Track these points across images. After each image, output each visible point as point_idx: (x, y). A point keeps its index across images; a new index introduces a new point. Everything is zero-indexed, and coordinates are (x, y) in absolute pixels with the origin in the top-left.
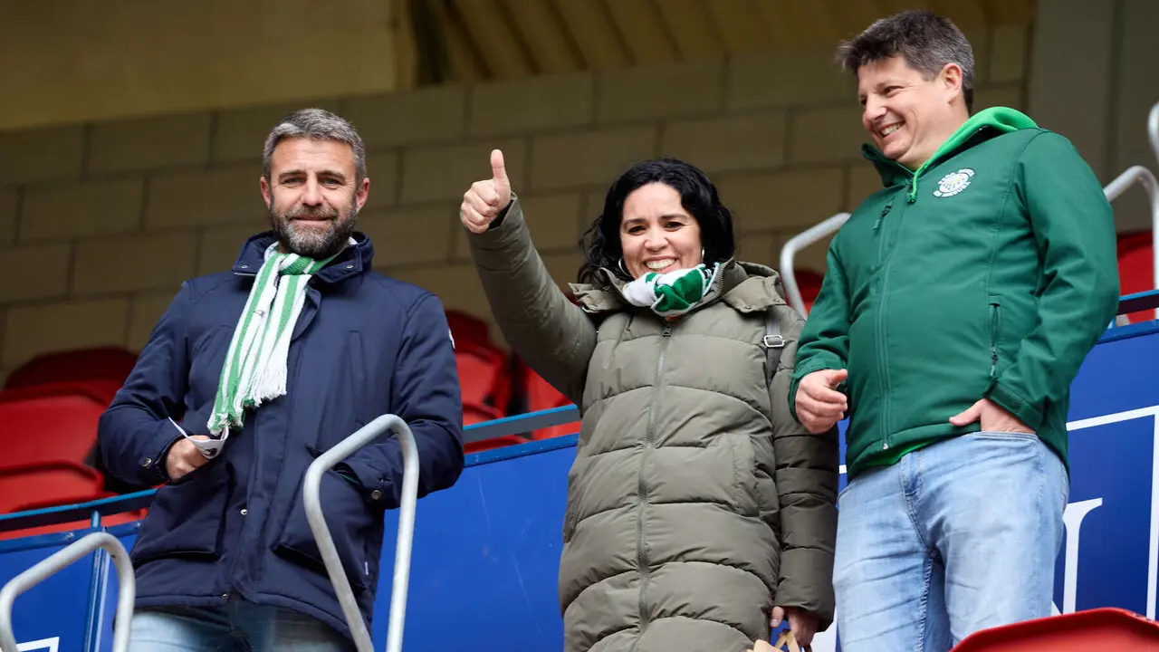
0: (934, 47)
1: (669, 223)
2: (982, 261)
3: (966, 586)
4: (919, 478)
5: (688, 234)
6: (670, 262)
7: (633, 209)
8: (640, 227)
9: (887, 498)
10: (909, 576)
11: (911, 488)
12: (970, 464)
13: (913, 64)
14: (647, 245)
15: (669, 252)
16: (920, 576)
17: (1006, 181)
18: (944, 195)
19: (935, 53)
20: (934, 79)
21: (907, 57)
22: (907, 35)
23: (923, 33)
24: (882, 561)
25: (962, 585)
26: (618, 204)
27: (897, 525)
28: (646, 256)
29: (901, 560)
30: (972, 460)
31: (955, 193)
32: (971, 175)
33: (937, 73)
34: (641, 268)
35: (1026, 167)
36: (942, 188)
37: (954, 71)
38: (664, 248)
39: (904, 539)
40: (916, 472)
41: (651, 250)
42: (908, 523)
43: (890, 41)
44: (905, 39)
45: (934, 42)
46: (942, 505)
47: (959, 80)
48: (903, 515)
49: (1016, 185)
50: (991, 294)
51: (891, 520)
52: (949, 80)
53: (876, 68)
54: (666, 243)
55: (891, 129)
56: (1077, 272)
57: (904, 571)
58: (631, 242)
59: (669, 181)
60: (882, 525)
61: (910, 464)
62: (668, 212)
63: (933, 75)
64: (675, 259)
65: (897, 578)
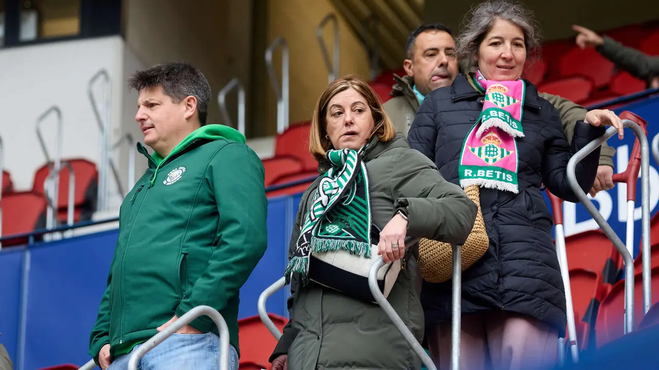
0: (181, 84)
2: (181, 227)
13: (167, 92)
18: (168, 184)
19: (182, 87)
20: (179, 103)
21: (164, 88)
22: (167, 74)
23: (177, 75)
31: (173, 183)
32: (184, 171)
33: (181, 100)
35: (213, 168)
36: (168, 178)
37: (192, 101)
43: (156, 77)
44: (166, 77)
45: (183, 81)
47: (194, 106)
50: (184, 247)
52: (189, 105)
56: (233, 235)
63: (178, 100)
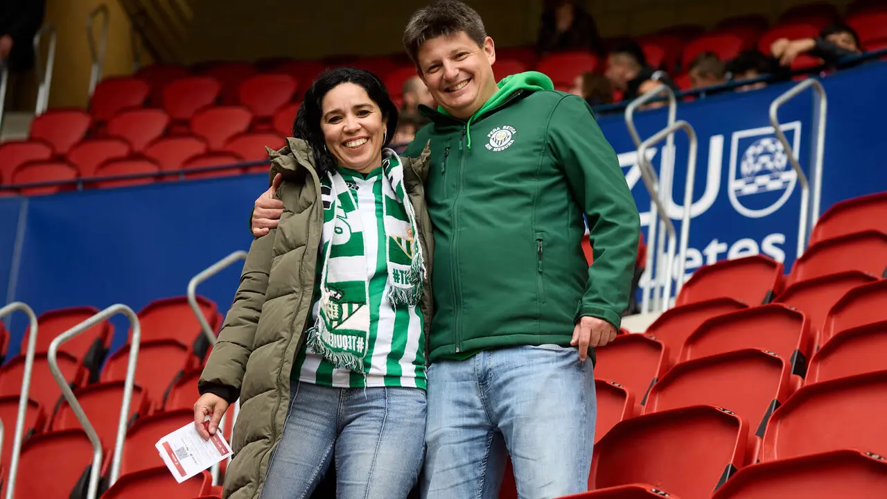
1: (360, 112)
2: (528, 204)
3: (528, 459)
4: (490, 373)
5: (374, 119)
6: (364, 141)
7: (330, 103)
8: (338, 116)
9: (464, 382)
10: (476, 444)
11: (483, 379)
12: (529, 366)
14: (345, 129)
15: (363, 133)
16: (483, 443)
17: (541, 140)
18: (495, 150)
24: (458, 430)
25: (523, 457)
26: (318, 101)
27: (471, 405)
28: (346, 138)
29: (472, 430)
30: (531, 363)
31: (503, 149)
32: (514, 133)
33: (482, 44)
34: (340, 147)
36: (492, 142)
37: (489, 42)
38: (358, 130)
39: (475, 416)
40: (488, 368)
41: (349, 133)
42: (479, 404)
46: (507, 396)
47: (492, 48)
48: (476, 398)
49: (549, 144)
50: (537, 231)
51: (467, 400)
52: (486, 49)
53: (447, 40)
54: (360, 126)
55: (462, 85)
56: (613, 213)
57: (473, 439)
58: (332, 129)
59: (355, 81)
60: (461, 403)
61: (482, 361)
62: (358, 102)
64: (367, 138)
65: (467, 444)
